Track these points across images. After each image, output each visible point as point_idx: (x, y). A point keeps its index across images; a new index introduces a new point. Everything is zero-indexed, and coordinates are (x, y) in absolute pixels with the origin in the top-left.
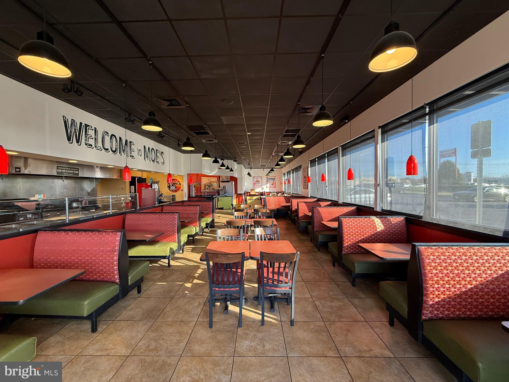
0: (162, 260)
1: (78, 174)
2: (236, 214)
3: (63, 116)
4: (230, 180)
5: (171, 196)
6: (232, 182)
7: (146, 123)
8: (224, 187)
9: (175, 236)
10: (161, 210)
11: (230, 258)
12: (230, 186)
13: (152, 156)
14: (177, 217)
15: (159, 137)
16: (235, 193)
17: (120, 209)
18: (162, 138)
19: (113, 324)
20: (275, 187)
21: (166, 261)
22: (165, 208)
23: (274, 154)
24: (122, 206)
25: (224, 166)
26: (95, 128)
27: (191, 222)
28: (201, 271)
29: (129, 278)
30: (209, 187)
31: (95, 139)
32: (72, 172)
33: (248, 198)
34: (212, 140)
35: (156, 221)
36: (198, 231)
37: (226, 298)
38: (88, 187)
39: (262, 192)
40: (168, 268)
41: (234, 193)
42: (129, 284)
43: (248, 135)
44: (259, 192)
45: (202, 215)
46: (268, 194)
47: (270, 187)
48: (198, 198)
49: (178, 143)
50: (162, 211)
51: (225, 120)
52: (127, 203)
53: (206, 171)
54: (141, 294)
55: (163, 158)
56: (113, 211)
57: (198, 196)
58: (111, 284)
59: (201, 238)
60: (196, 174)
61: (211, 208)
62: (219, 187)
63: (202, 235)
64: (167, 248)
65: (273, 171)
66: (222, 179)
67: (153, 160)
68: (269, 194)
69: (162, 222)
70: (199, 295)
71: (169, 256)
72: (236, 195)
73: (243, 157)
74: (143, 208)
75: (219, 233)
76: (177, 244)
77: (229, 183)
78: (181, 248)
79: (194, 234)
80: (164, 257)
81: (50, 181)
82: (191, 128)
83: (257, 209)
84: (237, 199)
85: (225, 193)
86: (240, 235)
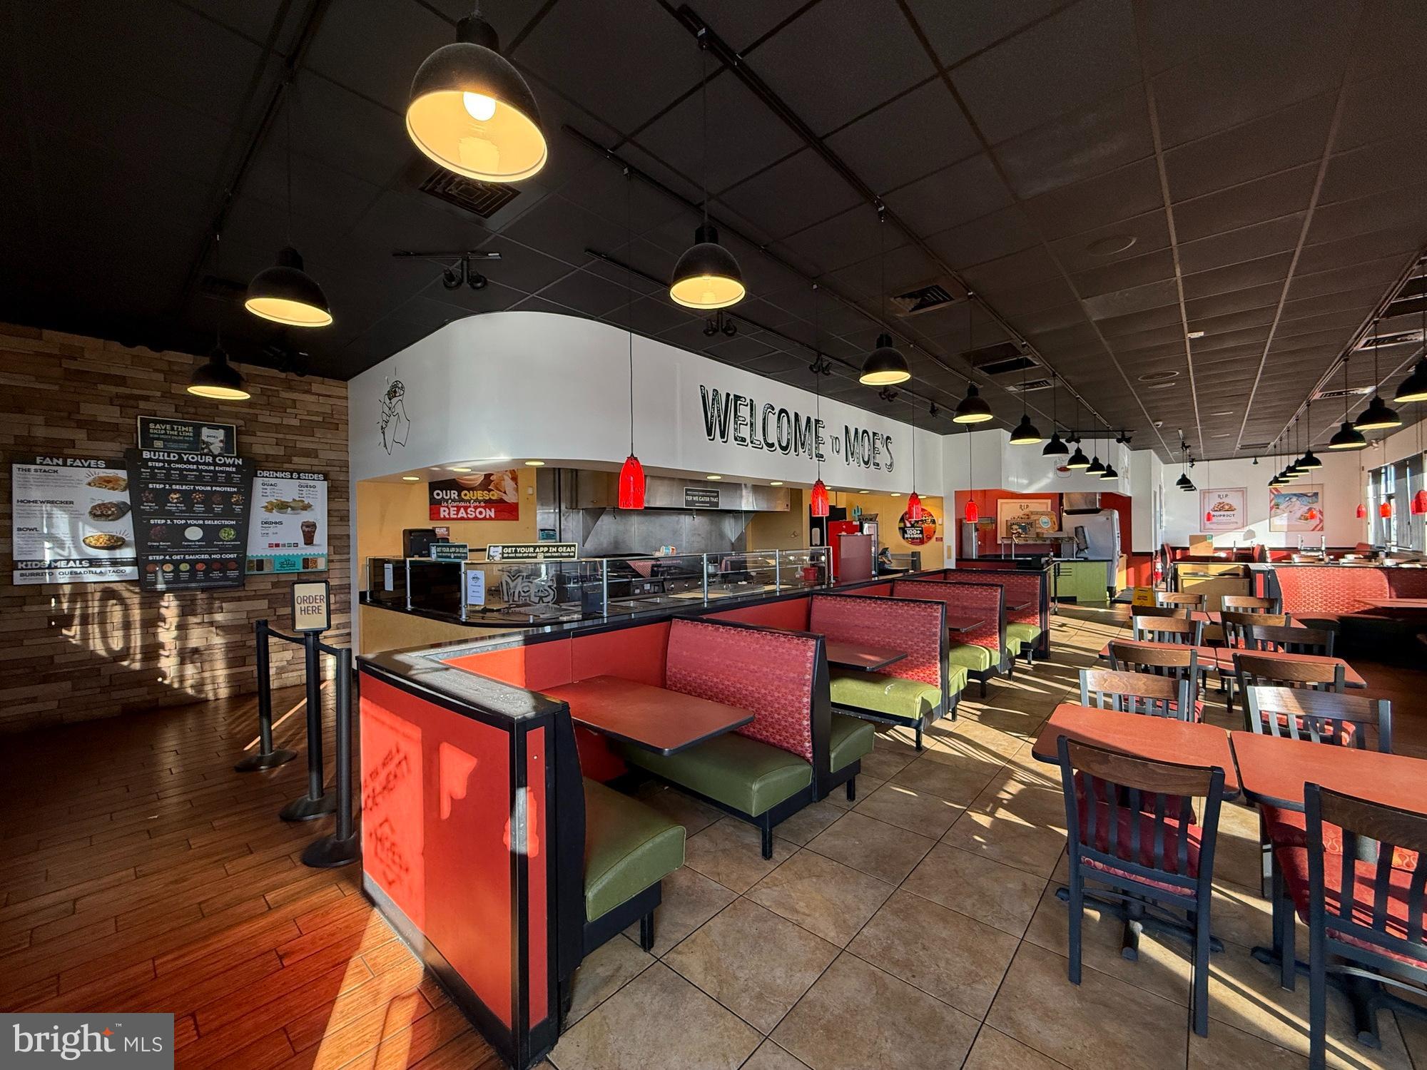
0: (897, 727)
1: (717, 504)
2: (1141, 622)
3: (701, 386)
4: (1100, 505)
5: (907, 555)
6: (1112, 514)
7: (872, 367)
8: (1079, 530)
9: (934, 669)
10: (889, 591)
11: (1157, 774)
12: (1102, 529)
13: (864, 450)
14: (939, 615)
15: (883, 399)
16: (1123, 552)
17: (794, 582)
18: (890, 401)
19: (801, 854)
20: (1322, 529)
21: (911, 733)
22: (900, 588)
23: (1317, 396)
24: (797, 576)
25: (1085, 460)
26: (751, 400)
27: (979, 634)
28: (1018, 789)
29: (833, 756)
30: (1024, 528)
31: (752, 424)
32: (708, 499)
33: (1183, 568)
34: (1039, 382)
35: (883, 620)
36: (996, 662)
37: (1125, 905)
38: (731, 530)
39: (1248, 549)
40: (915, 753)
41: (1118, 548)
42: (832, 771)
43: (1190, 339)
44: (1232, 549)
45: (1010, 615)
46: (1285, 558)
47: (1291, 529)
48: (988, 563)
49: (933, 407)
50: (892, 594)
51: (1095, 309)
52: (805, 570)
53: (1016, 482)
54: (855, 803)
55: (890, 453)
56: (782, 587)
57: (985, 556)
58: (797, 760)
59: (1008, 686)
60: (981, 491)
61: (1035, 594)
62: (1060, 529)
63: (1009, 677)
64: (915, 697)
65: (1317, 462)
66: (1071, 504)
67: (866, 460)
68: (1289, 557)
69: (900, 626)
70: (1020, 862)
71: (921, 720)
72: (1125, 555)
73: (1161, 423)
74: (843, 584)
75: (1088, 680)
76: (939, 692)
77: (1100, 518)
78: (949, 706)
79: (987, 670)
80: (907, 722)
81: (674, 518)
82: (976, 358)
83: (1232, 610)
84: (1132, 570)
85: (1080, 550)
86: (1180, 699)
